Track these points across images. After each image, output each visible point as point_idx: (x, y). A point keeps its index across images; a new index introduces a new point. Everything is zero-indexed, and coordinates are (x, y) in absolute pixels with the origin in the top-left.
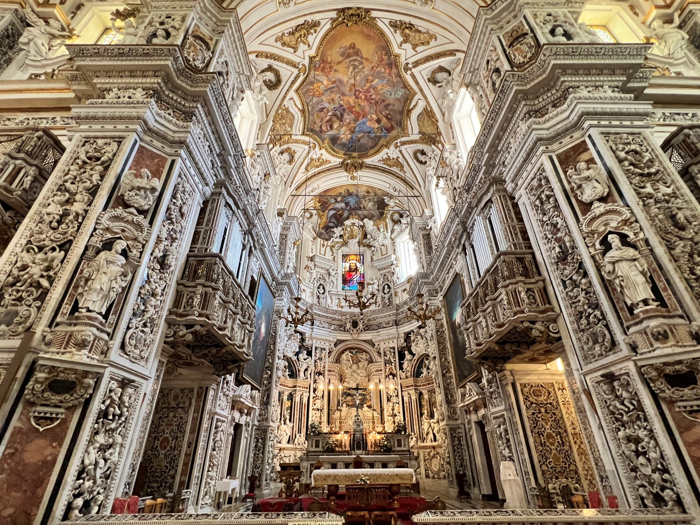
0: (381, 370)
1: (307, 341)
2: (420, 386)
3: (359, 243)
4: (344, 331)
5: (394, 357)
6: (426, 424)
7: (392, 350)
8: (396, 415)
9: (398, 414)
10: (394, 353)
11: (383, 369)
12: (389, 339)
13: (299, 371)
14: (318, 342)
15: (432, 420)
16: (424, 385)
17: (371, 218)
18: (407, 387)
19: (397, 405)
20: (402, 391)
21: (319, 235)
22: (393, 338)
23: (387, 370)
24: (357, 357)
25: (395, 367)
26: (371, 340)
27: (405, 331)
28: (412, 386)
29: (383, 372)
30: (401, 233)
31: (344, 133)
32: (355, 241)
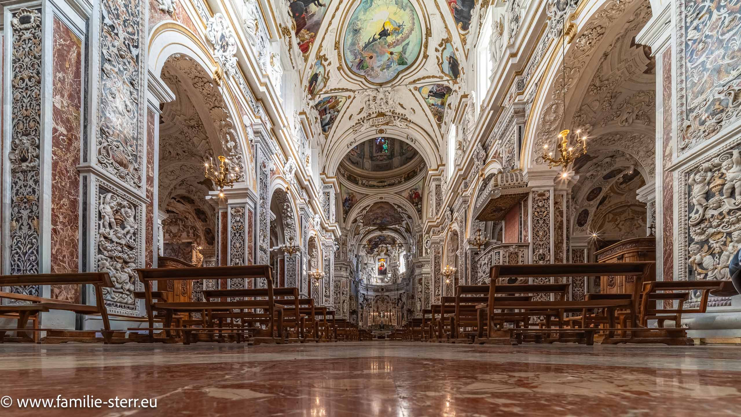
3: (385, 254)
17: (389, 244)
21: (368, 253)
30: (402, 252)
31: (378, 222)
32: (383, 253)
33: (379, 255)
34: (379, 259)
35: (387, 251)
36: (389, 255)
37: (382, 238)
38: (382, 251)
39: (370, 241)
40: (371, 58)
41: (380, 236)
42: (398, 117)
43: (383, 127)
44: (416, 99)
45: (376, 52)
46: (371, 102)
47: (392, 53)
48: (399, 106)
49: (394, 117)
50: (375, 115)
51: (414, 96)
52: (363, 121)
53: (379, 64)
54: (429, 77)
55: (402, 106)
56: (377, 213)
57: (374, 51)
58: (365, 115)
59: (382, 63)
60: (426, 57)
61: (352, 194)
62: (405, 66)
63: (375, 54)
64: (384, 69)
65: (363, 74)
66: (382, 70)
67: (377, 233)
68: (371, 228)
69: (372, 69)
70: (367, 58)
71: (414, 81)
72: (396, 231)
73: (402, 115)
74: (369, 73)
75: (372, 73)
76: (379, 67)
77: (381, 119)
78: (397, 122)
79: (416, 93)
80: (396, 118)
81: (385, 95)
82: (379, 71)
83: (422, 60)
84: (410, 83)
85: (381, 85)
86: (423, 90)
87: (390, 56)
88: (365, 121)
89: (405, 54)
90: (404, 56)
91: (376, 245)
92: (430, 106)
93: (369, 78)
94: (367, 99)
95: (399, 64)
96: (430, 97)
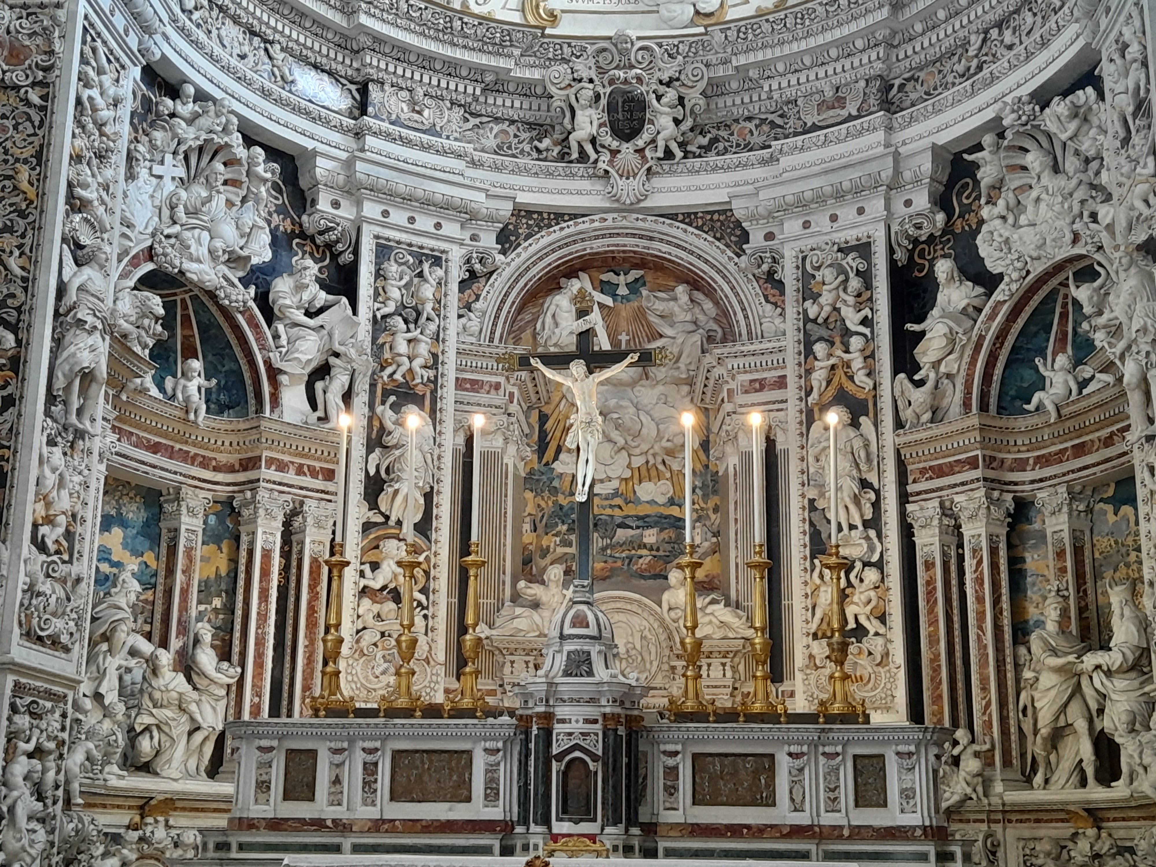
0: (781, 383)
1: (324, 204)
2: (1021, 465)
4: (563, 157)
6: (1047, 680)
7: (852, 261)
8: (860, 632)
9: (872, 626)
11: (791, 372)
12: (839, 195)
13: (274, 373)
14: (399, 217)
15: (1090, 660)
16: (1043, 461)
18: (940, 472)
19: (871, 575)
20: (904, 498)
22: (857, 190)
23: (819, 377)
24: (640, 315)
25: (870, 357)
26: (726, 212)
27: (943, 138)
28: (973, 464)
29: (792, 392)
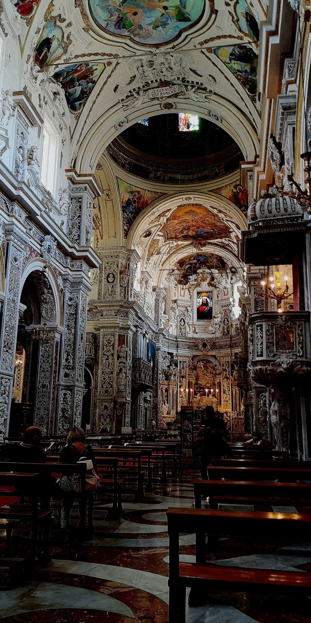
0: (221, 375)
1: (174, 358)
3: (210, 284)
4: (198, 349)
5: (228, 368)
6: (242, 407)
7: (227, 363)
10: (229, 365)
13: (171, 376)
14: (181, 358)
17: (216, 268)
18: (235, 386)
19: (229, 395)
20: (232, 388)
21: (180, 282)
22: (228, 356)
23: (224, 375)
24: (207, 366)
25: (229, 373)
26: (215, 356)
30: (237, 281)
31: (191, 233)
32: (206, 283)
33: (198, 285)
34: (199, 293)
35: (213, 279)
36: (215, 286)
37: (202, 259)
38: (204, 280)
39: (181, 263)
40: (135, 14)
41: (198, 255)
42: (193, 87)
43: (171, 101)
44: (213, 63)
45: (142, 7)
46: (145, 68)
47: (165, 8)
48: (191, 73)
49: (186, 86)
50: (156, 84)
51: (210, 59)
52: (138, 93)
53: (149, 21)
54: (225, 37)
55: (194, 72)
56: (185, 221)
57: (138, 6)
58: (141, 85)
59: (154, 19)
60: (214, 11)
61: (138, 192)
62: (189, 23)
63: (141, 10)
64: (158, 27)
65: (126, 33)
66: (156, 27)
67: (193, 251)
68: (180, 243)
69: (140, 27)
70: (128, 15)
71: (206, 42)
72: (223, 246)
73: (197, 83)
74: (136, 32)
75: (141, 32)
76: (149, 24)
77: (166, 91)
78: (191, 93)
79: (212, 56)
80: (189, 87)
81: (167, 59)
82: (151, 30)
83: (211, 16)
84: (201, 44)
85: (157, 46)
86: (220, 52)
87: (163, 11)
88: (141, 93)
89: (185, 7)
90: (184, 10)
91: (193, 270)
92: (235, 72)
93: (137, 39)
94: (138, 64)
95: (180, 21)
96: (233, 61)
